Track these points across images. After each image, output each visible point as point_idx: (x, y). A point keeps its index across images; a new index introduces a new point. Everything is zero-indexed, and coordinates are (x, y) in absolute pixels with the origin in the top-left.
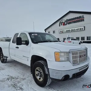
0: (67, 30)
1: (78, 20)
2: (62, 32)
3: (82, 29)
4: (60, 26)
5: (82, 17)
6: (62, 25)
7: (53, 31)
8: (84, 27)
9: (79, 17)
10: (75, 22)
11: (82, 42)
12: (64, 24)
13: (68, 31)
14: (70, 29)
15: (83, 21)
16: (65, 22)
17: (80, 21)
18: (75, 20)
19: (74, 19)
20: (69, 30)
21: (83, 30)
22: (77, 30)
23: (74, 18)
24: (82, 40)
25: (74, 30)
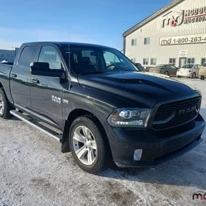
4: (163, 26)
6: (168, 24)
14: (189, 38)
25: (198, 39)
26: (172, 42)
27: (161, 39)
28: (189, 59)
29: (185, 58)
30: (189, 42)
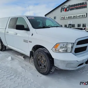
0: (69, 16)
1: (81, 7)
2: (64, 18)
4: (61, 12)
5: (85, 3)
6: (63, 11)
7: (54, 17)
8: (87, 13)
9: (82, 3)
10: (77, 8)
11: (83, 29)
12: (66, 10)
13: (70, 18)
14: (72, 16)
15: (86, 7)
16: (67, 8)
17: (82, 8)
18: (77, 6)
20: (70, 16)
21: (85, 16)
22: (79, 16)
23: (76, 4)
24: (83, 26)
25: (76, 17)
26: (66, 18)
27: (61, 17)
28: (73, 25)
29: (71, 24)
30: (72, 18)
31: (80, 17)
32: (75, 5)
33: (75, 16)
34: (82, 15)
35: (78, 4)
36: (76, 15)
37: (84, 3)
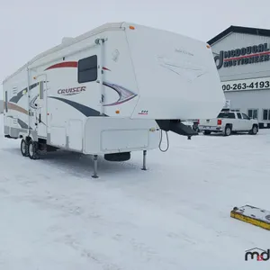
1: (257, 57)
3: (265, 85)
5: (268, 47)
9: (260, 46)
10: (245, 61)
11: (265, 125)
13: (223, 89)
16: (216, 59)
17: (261, 61)
18: (247, 55)
19: (244, 51)
22: (252, 86)
23: (243, 49)
24: (265, 118)
31: (255, 88)
32: (238, 52)
33: (239, 86)
34: (259, 80)
35: (249, 49)
36: (242, 82)
37: (266, 44)
